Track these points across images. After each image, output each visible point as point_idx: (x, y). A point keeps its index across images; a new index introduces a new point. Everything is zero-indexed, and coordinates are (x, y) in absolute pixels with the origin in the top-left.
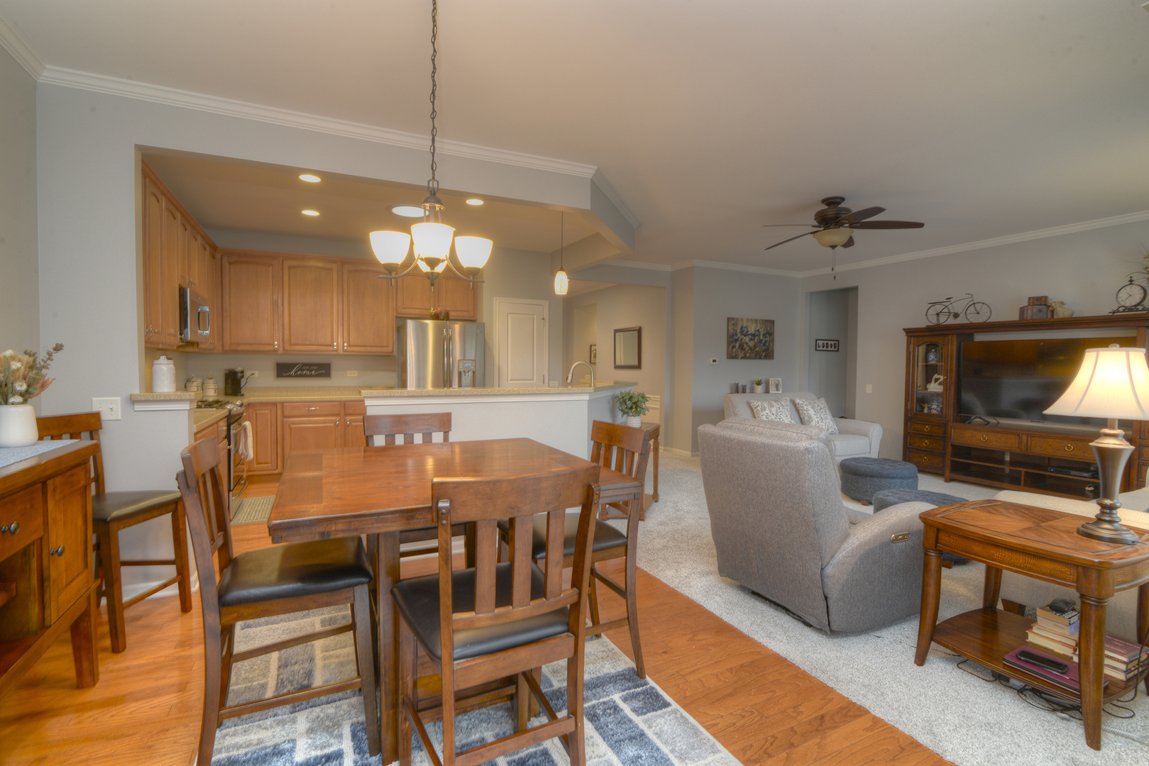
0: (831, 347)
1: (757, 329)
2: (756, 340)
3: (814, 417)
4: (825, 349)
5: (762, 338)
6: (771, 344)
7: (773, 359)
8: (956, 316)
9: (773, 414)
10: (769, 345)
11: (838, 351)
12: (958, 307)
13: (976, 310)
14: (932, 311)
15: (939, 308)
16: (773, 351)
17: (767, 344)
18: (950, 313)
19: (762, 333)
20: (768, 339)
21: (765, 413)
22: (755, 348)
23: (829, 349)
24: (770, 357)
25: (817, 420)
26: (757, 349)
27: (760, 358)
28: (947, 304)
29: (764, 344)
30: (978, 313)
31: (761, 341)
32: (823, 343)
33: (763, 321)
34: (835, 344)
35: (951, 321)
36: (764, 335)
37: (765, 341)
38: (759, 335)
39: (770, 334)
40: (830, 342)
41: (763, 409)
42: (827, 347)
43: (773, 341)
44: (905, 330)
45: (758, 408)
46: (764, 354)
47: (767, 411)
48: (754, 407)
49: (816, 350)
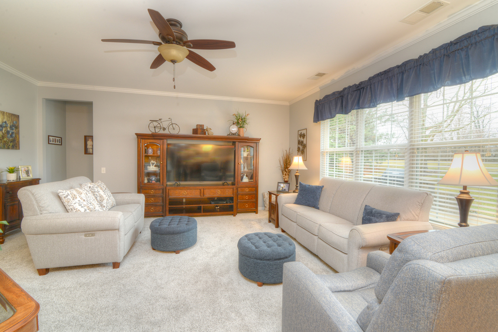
0: (58, 142)
1: (5, 121)
2: (4, 131)
3: (104, 196)
4: (54, 143)
5: (9, 129)
6: (17, 136)
7: (19, 149)
8: (164, 129)
9: (84, 200)
10: (16, 136)
11: (61, 145)
12: (165, 124)
13: (173, 127)
14: (151, 125)
15: (155, 124)
16: (19, 142)
17: (14, 135)
18: (161, 127)
19: (9, 125)
20: (14, 131)
21: (76, 200)
22: (3, 139)
23: (57, 143)
24: (16, 147)
25: (107, 198)
26: (5, 139)
27: (8, 148)
28: (159, 122)
29: (11, 136)
30: (174, 129)
31: (8, 132)
32: (53, 139)
33: (9, 114)
34: (60, 140)
35: (162, 132)
36: (11, 127)
37: (12, 133)
38: (6, 127)
39: (16, 126)
40: (57, 138)
41: (74, 198)
42: (55, 142)
43: (18, 133)
44: (136, 134)
45: (69, 197)
46: (11, 144)
47: (79, 199)
48: (63, 197)
49: (49, 143)
